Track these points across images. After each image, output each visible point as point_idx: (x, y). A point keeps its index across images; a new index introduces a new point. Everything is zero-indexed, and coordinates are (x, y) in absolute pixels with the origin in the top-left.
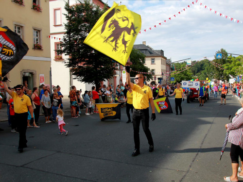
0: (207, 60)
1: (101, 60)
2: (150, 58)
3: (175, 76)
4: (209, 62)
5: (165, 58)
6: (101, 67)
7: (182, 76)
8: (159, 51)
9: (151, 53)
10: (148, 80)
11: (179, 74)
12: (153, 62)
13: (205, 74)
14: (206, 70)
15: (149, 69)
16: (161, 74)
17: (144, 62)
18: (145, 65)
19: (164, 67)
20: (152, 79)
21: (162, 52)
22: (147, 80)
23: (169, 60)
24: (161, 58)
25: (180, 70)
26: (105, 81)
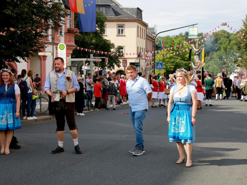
0: (224, 32)
1: (9, 12)
2: (115, 24)
3: (164, 60)
4: (228, 36)
5: (145, 25)
6: (8, 30)
7: (178, 61)
8: (132, 9)
9: (117, 14)
10: (111, 66)
11: (171, 58)
12: (120, 32)
13: (221, 58)
14: (222, 50)
15: (113, 45)
16: (136, 56)
17: (103, 31)
18: (105, 38)
19: (143, 43)
20: (119, 66)
21: (139, 11)
22: (109, 67)
23: (153, 29)
24: (136, 24)
25: (173, 50)
26: (18, 61)
